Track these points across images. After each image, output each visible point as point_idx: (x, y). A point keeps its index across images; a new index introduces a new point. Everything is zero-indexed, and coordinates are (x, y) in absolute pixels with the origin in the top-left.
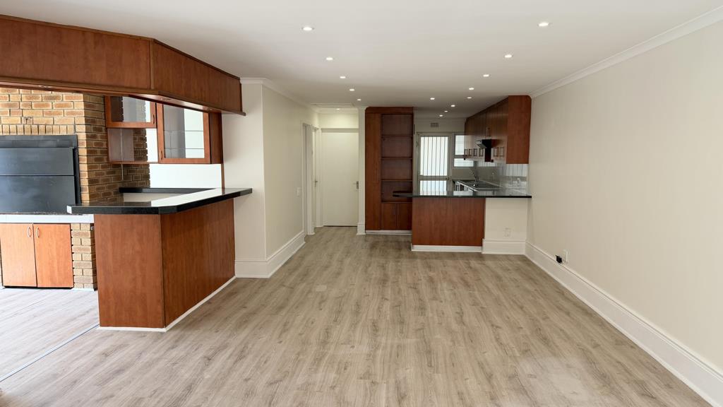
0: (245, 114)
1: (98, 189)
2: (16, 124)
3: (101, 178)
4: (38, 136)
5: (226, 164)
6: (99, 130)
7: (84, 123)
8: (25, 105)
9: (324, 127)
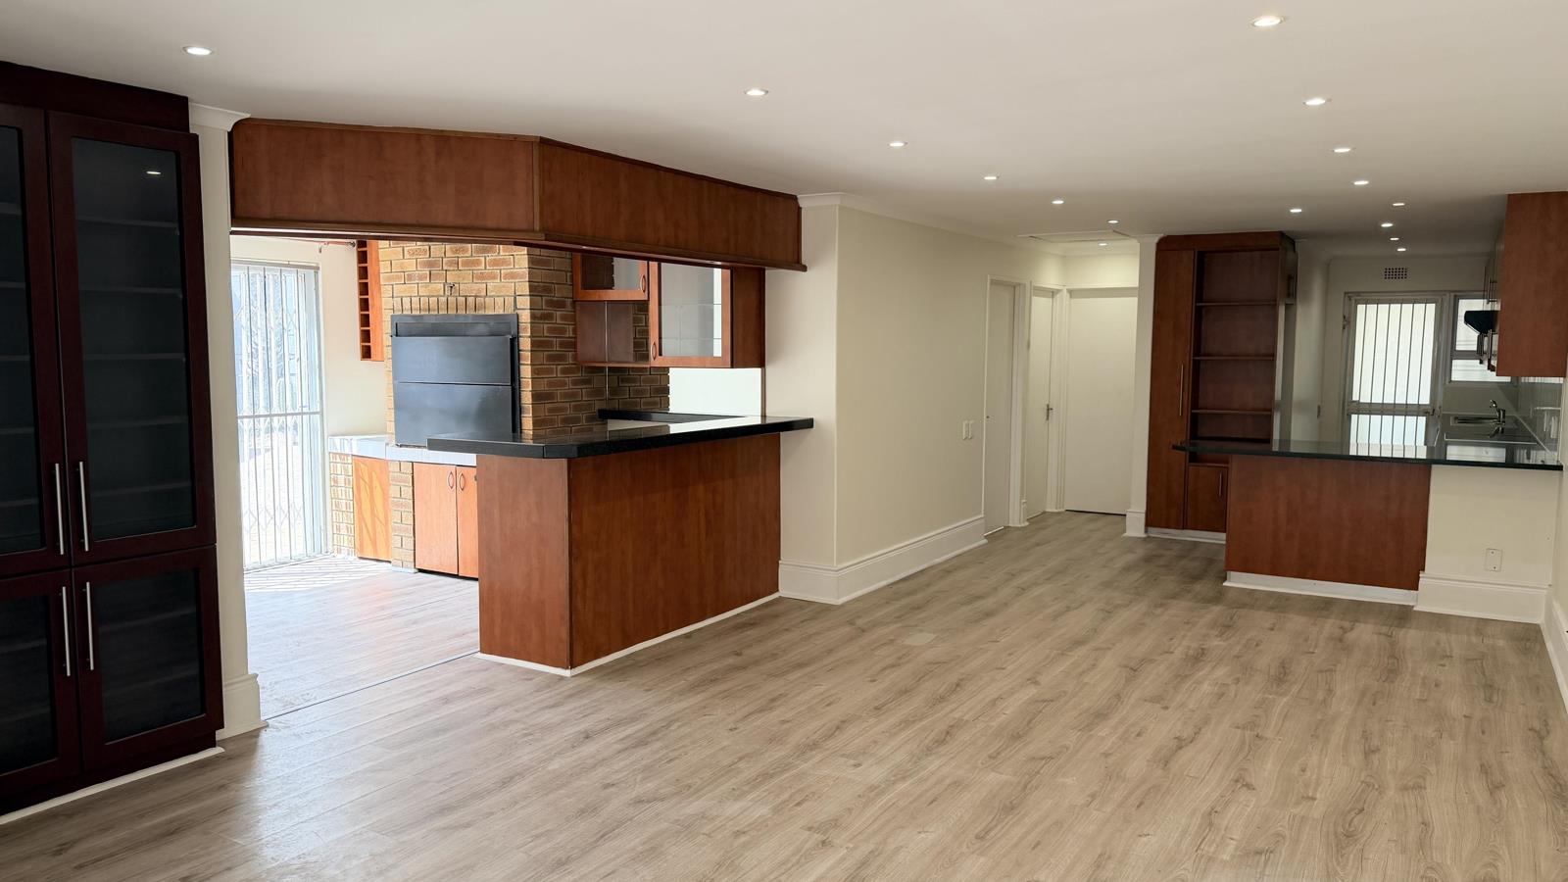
0: (804, 269)
1: (551, 410)
2: (438, 296)
3: (559, 391)
4: (466, 316)
5: (768, 368)
6: (560, 305)
7: (527, 291)
8: (450, 263)
9: (1071, 287)
